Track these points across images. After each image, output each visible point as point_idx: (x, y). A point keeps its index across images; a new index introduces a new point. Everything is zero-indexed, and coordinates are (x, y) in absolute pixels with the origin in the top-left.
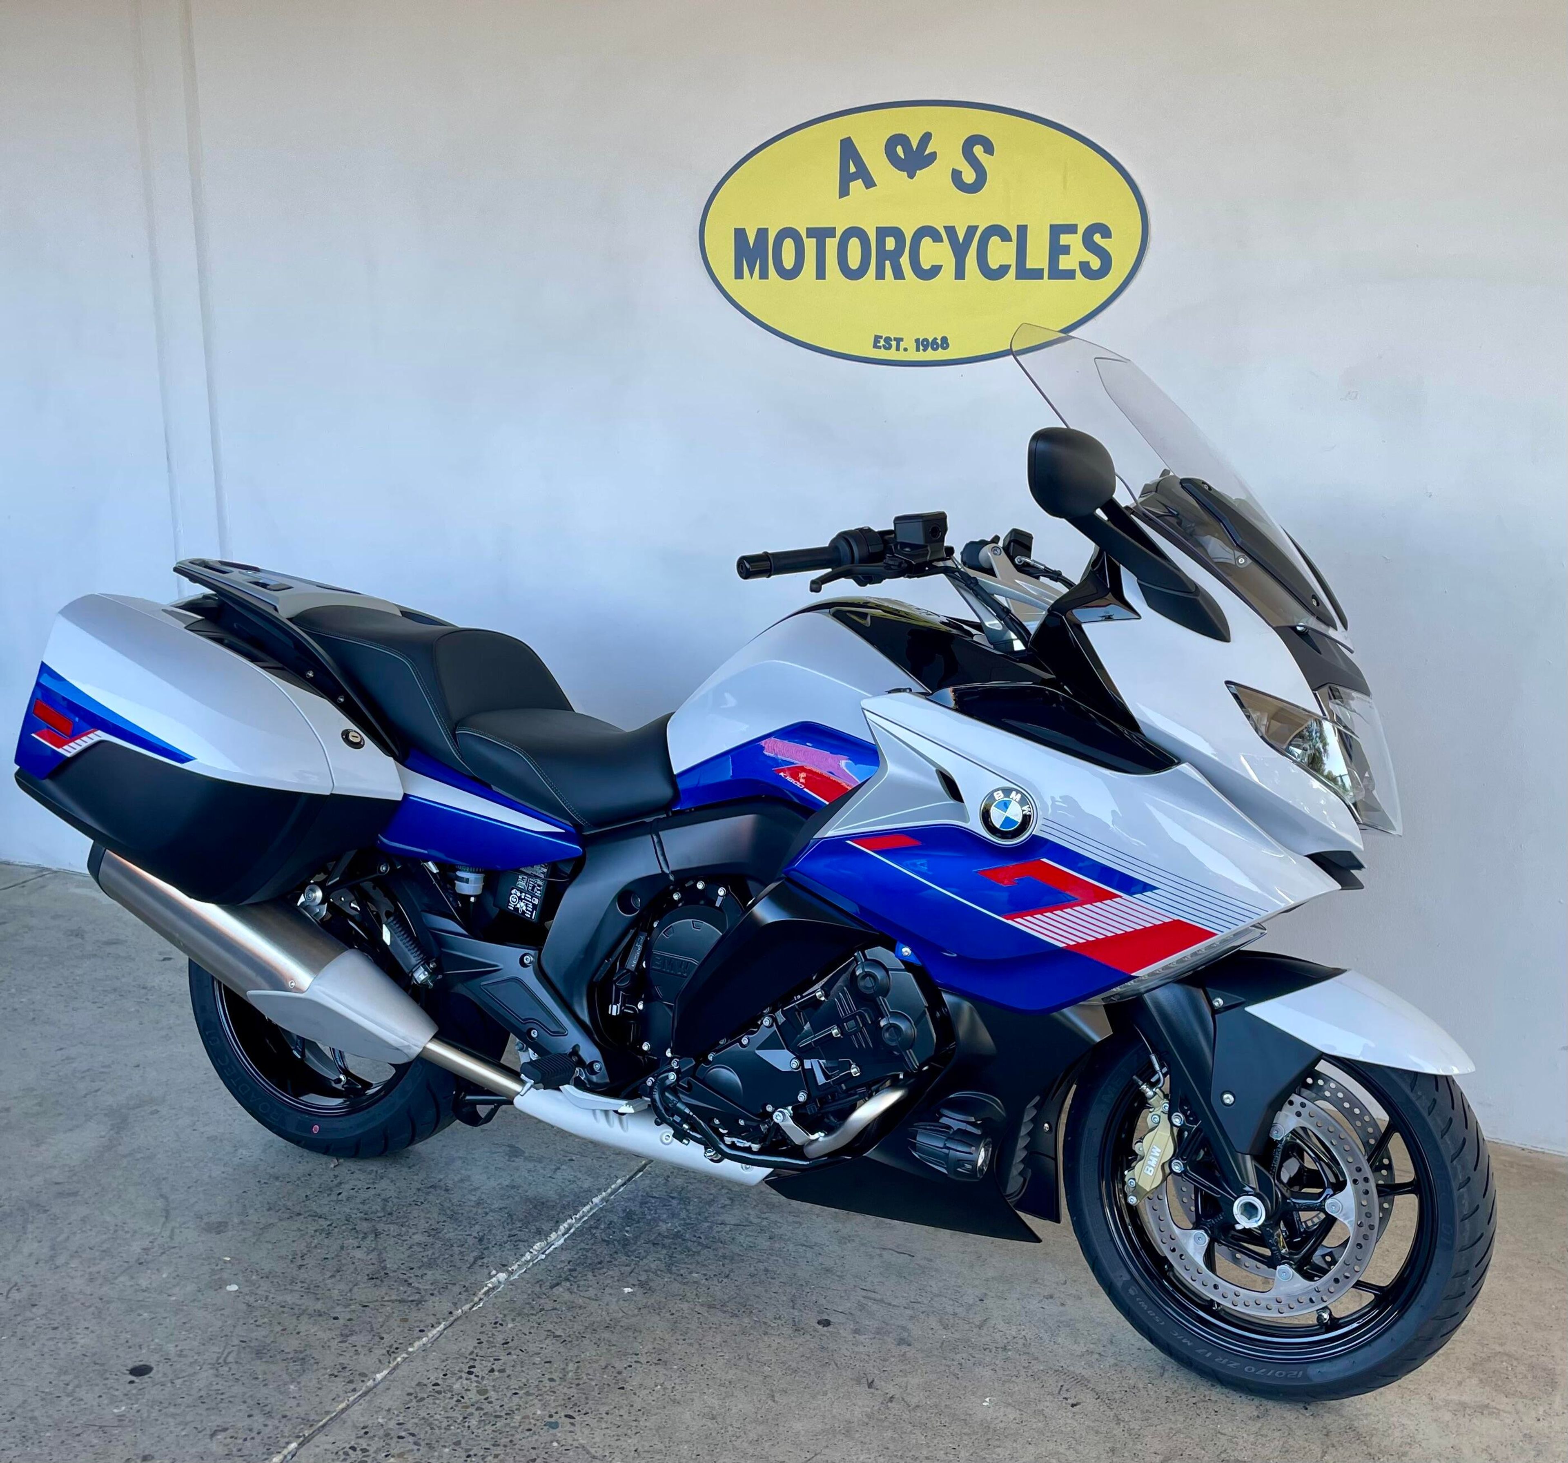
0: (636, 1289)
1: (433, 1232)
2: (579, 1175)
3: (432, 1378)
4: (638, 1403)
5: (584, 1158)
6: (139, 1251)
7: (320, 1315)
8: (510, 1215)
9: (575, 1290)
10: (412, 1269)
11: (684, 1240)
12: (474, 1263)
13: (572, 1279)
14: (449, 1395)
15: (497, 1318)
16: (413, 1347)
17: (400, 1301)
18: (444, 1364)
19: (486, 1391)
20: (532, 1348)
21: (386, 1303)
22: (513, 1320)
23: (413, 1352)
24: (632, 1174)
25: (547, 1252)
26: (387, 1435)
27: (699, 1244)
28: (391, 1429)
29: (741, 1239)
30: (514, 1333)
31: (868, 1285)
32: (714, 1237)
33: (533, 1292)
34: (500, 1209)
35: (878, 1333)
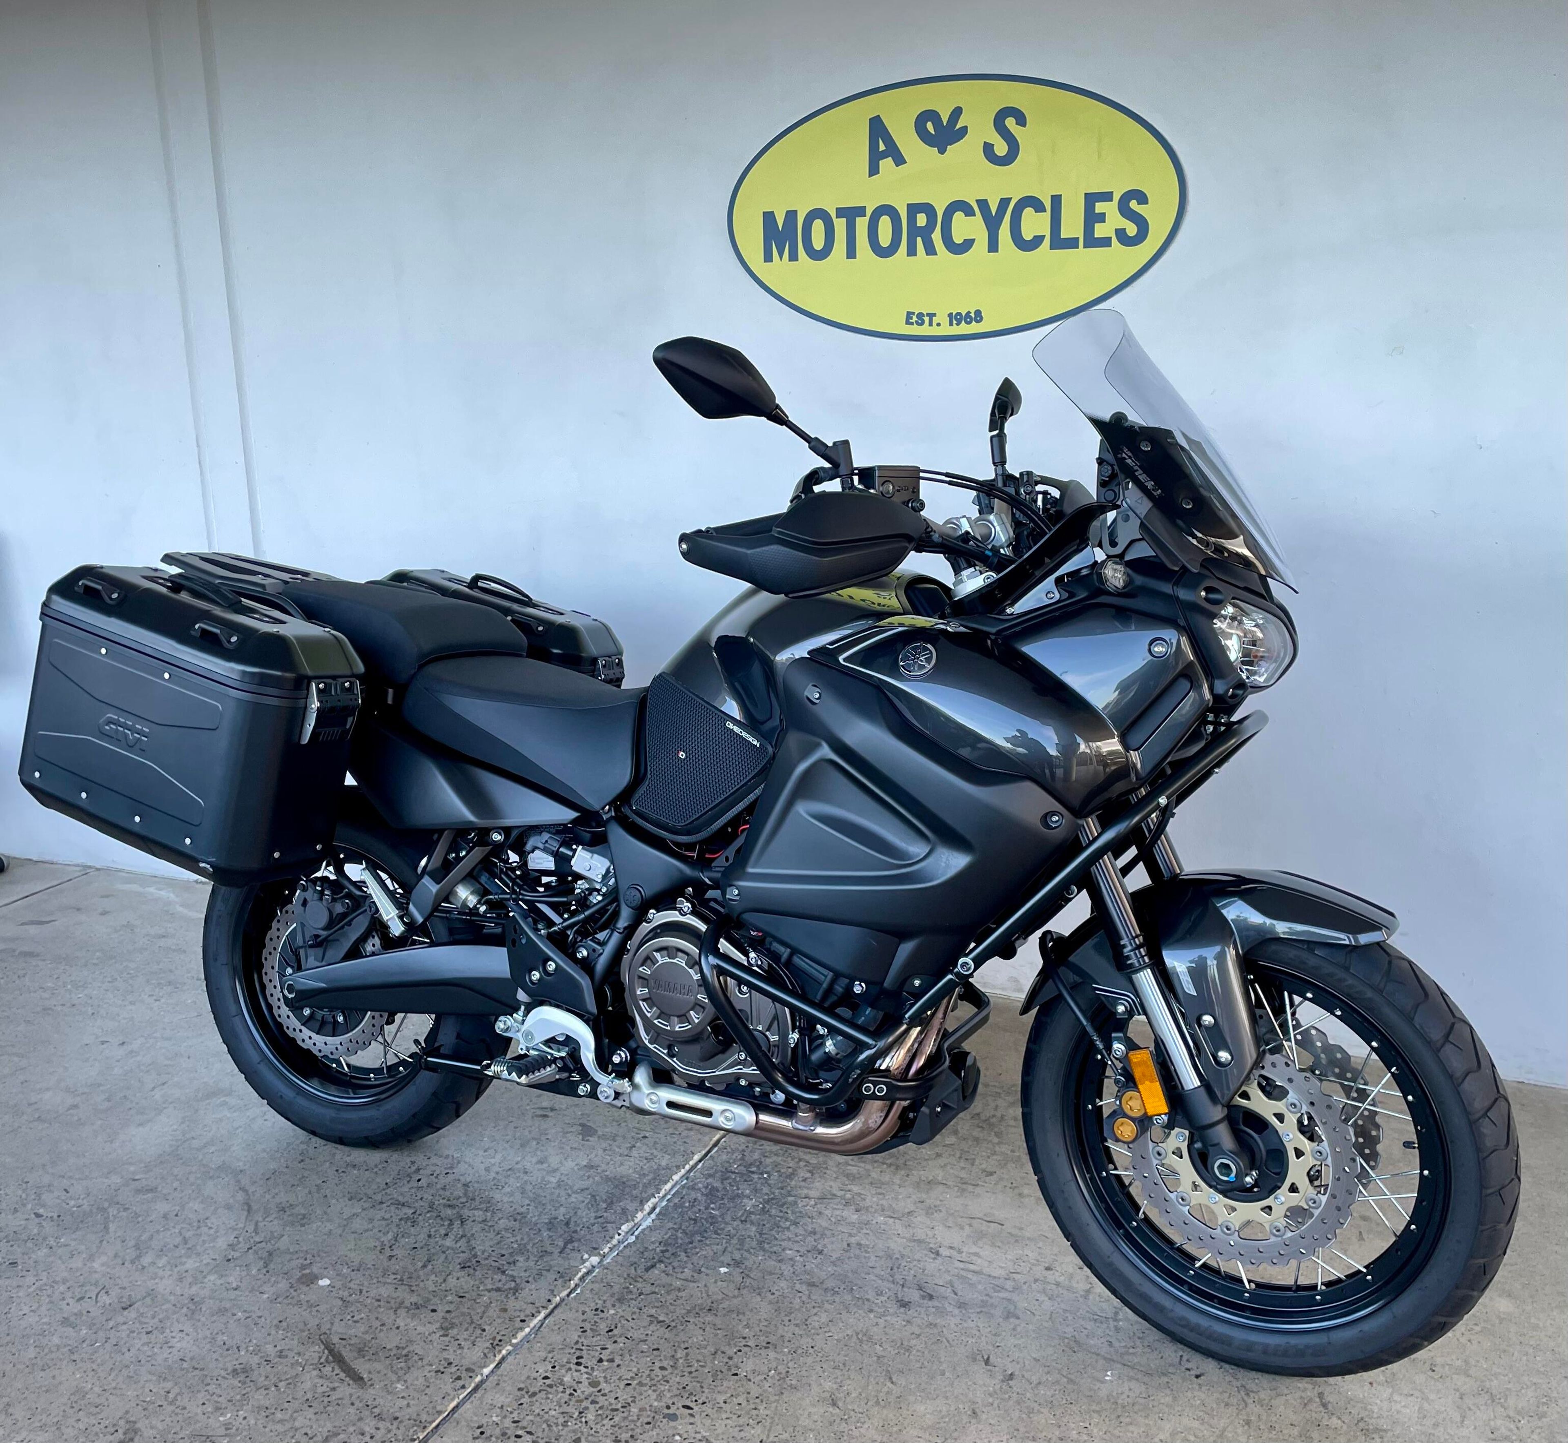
0: (731, 1268)
2: (655, 1151)
3: (540, 1371)
4: (755, 1391)
5: (656, 1135)
6: (225, 1247)
7: (418, 1308)
8: (593, 1196)
9: (671, 1272)
10: (503, 1255)
11: (771, 1216)
12: (565, 1247)
13: (665, 1260)
14: (561, 1389)
15: (596, 1304)
16: (516, 1338)
17: (496, 1290)
18: (550, 1355)
19: (598, 1383)
20: (638, 1335)
21: (482, 1293)
22: (614, 1306)
23: (517, 1344)
24: (707, 1149)
25: (636, 1233)
26: (504, 1434)
27: (787, 1220)
28: (507, 1428)
29: (828, 1212)
30: (617, 1320)
31: (964, 1257)
32: (801, 1212)
33: (628, 1275)
34: (582, 1190)
35: (983, 1307)
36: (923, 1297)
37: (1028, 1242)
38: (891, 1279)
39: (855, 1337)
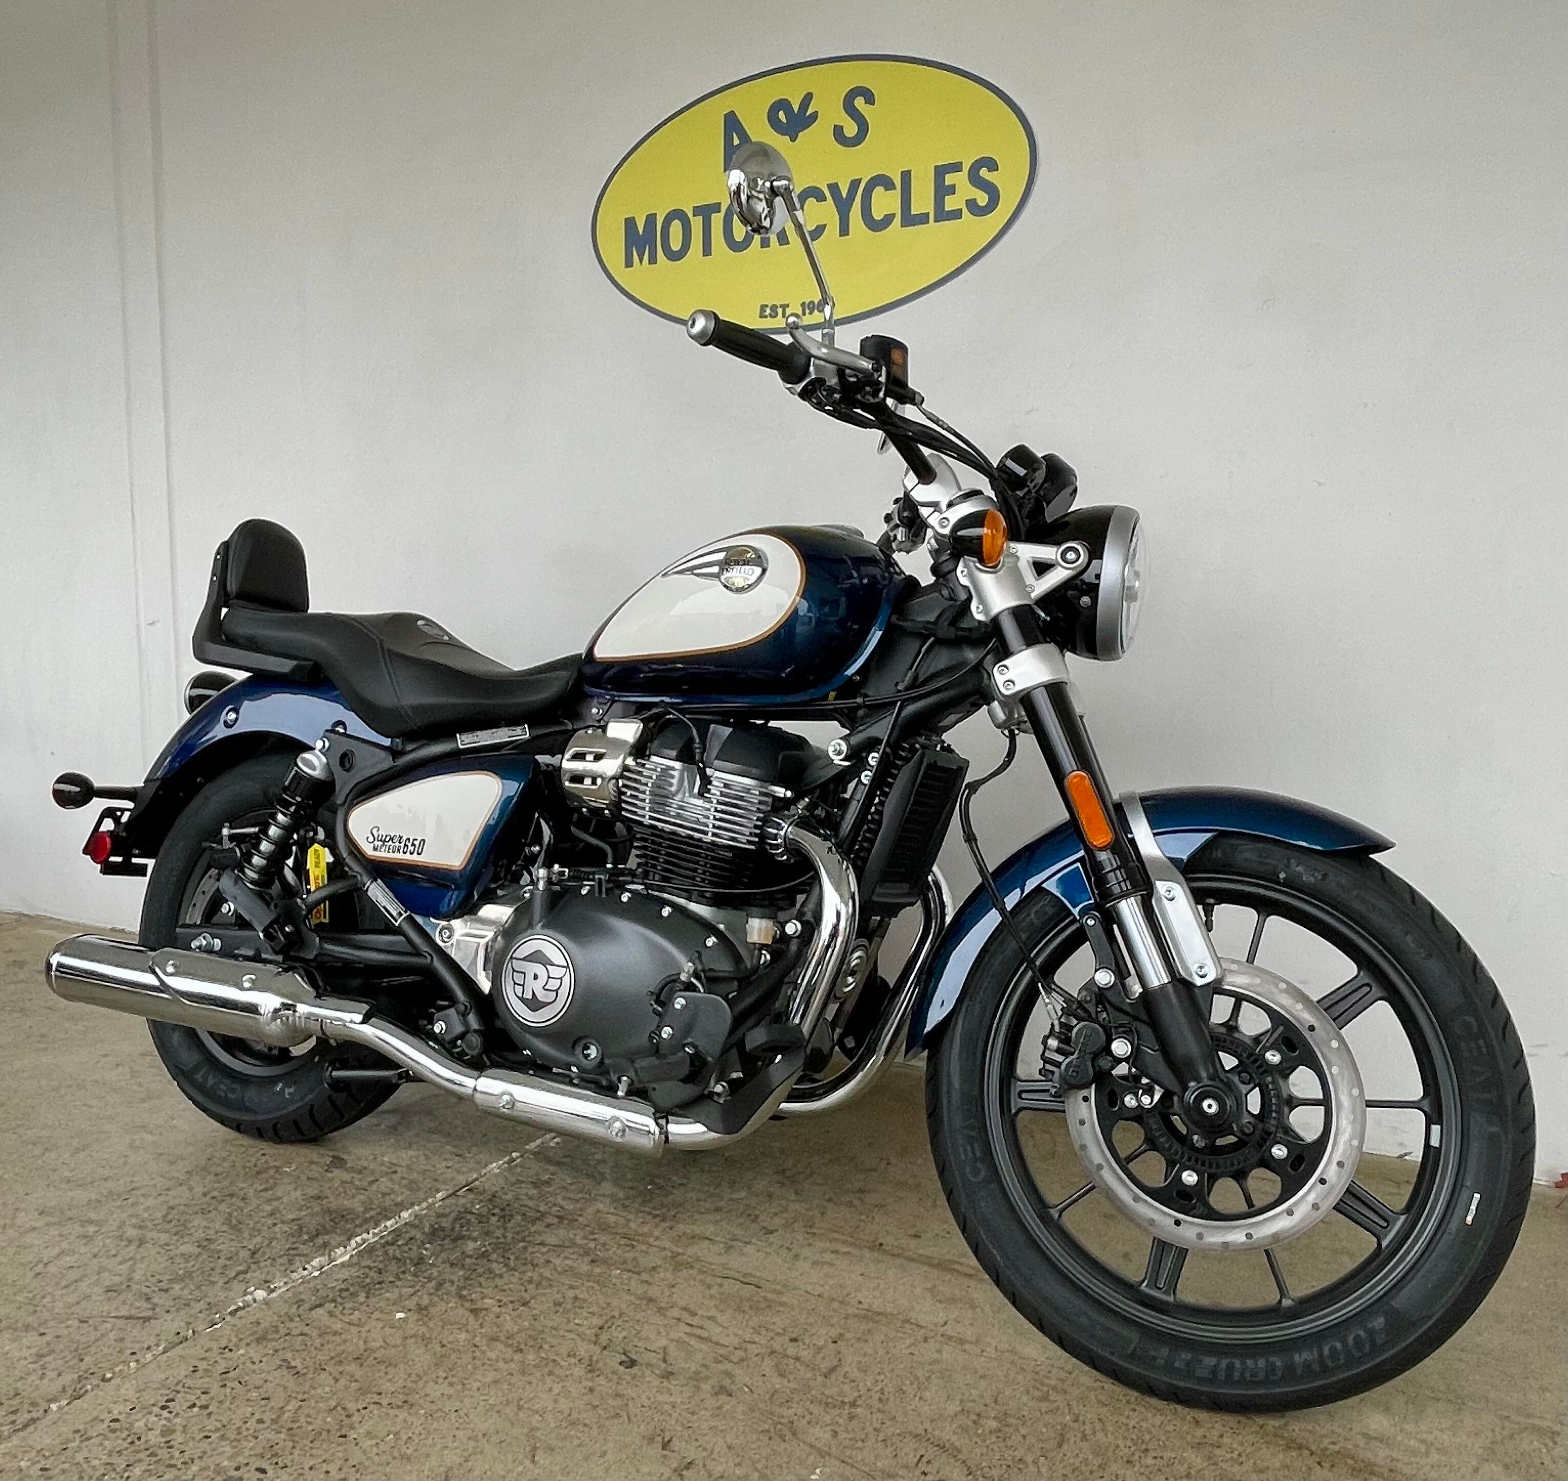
0: (410, 1314)
1: (205, 1244)
2: (396, 1187)
3: (116, 1412)
4: (356, 1456)
7: (26, 1331)
8: (301, 1228)
9: (338, 1313)
10: (160, 1282)
11: (489, 1261)
12: (234, 1278)
13: (339, 1300)
14: (124, 1435)
15: (230, 1341)
17: (127, 1318)
18: (138, 1395)
20: (255, 1380)
21: (110, 1319)
22: (248, 1345)
23: (110, 1380)
24: (457, 1188)
25: (324, 1269)
27: (506, 1265)
29: (557, 1261)
30: (241, 1361)
31: (695, 1321)
32: (526, 1259)
33: (286, 1313)
34: (293, 1220)
35: (693, 1378)
36: (621, 1363)
37: (782, 1308)
38: (594, 1339)
39: (516, 1402)
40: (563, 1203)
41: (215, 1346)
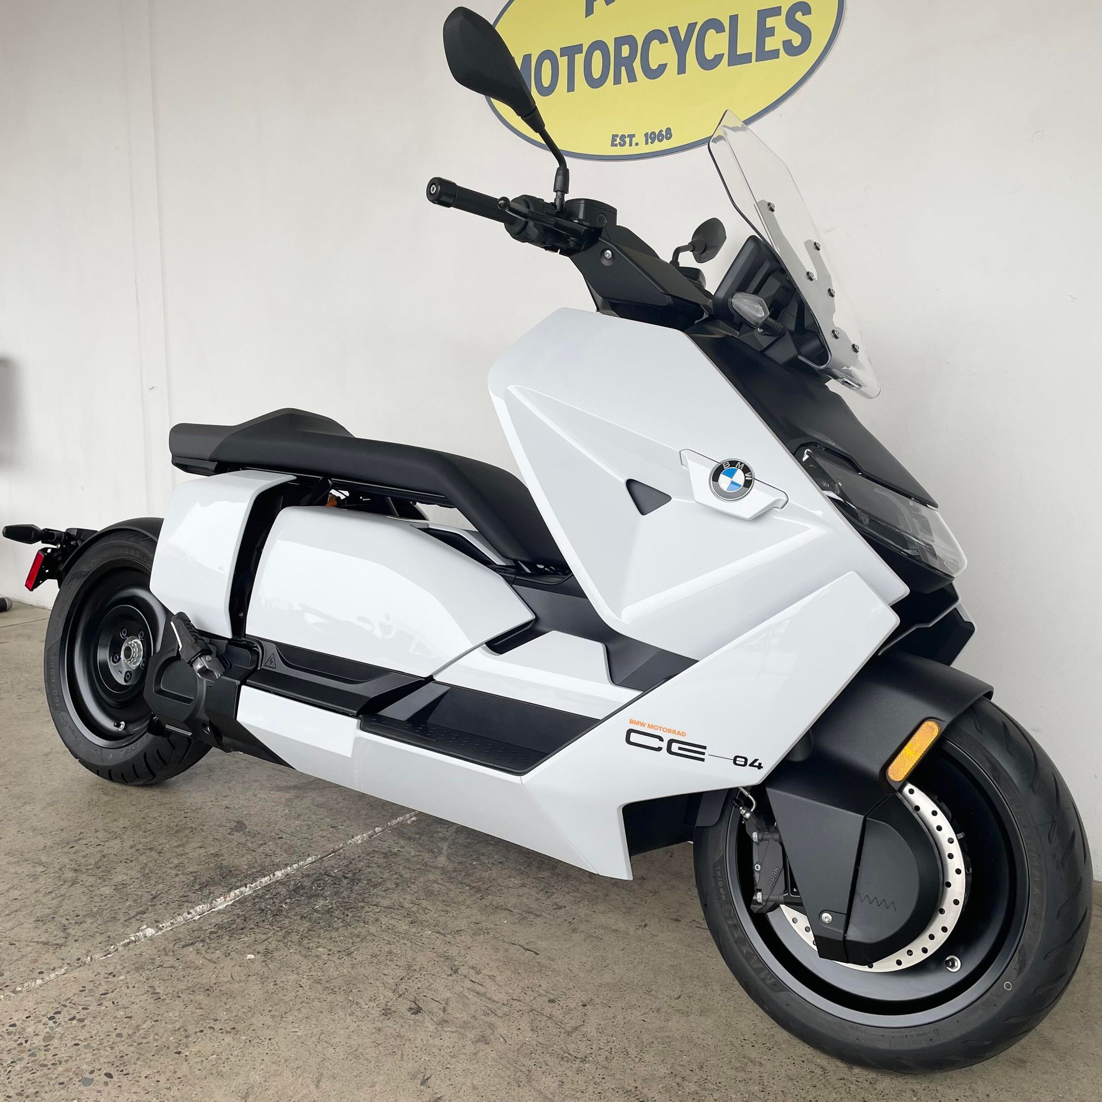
0: (258, 956)
1: (121, 887)
2: (278, 851)
3: (15, 1019)
4: (182, 1072)
5: (291, 838)
8: (195, 880)
9: (203, 952)
10: (78, 916)
11: (331, 916)
12: (134, 917)
13: (208, 940)
14: (16, 1038)
15: (115, 969)
17: (44, 943)
18: (35, 1007)
20: (124, 1001)
21: (32, 944)
22: (128, 972)
24: (325, 854)
25: (204, 914)
27: (342, 922)
29: (384, 920)
30: (119, 985)
31: (478, 979)
32: (360, 917)
33: (164, 949)
34: (192, 873)
35: (462, 1027)
36: (409, 1010)
37: (550, 973)
38: (394, 987)
39: (318, 1035)
40: (404, 872)
41: (103, 972)
